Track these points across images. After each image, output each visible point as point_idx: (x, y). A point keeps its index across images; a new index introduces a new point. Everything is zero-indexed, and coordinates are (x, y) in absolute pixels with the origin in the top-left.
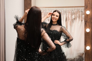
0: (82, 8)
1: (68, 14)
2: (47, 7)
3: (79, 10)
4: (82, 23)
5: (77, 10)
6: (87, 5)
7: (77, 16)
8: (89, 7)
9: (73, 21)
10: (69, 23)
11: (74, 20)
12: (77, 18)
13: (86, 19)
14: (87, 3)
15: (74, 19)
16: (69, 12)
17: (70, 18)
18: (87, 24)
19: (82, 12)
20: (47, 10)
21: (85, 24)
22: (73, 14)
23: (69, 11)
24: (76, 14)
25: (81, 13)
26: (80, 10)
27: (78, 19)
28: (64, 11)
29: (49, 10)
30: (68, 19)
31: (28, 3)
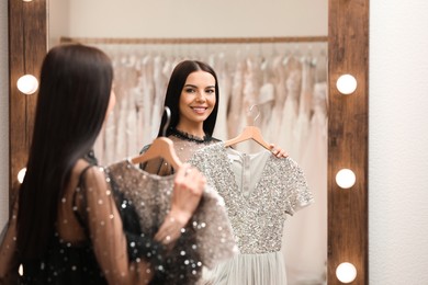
0: (310, 46)
1: (237, 76)
2: (128, 41)
3: (296, 58)
4: (310, 126)
5: (287, 55)
6: (341, 46)
7: (286, 91)
8: (353, 56)
9: (262, 116)
10: (244, 124)
11: (268, 107)
12: (285, 98)
13: (337, 118)
14: (340, 36)
15: (273, 103)
16: (245, 69)
17: (249, 98)
18: (343, 145)
19: (312, 66)
20: (128, 57)
21: (333, 145)
22: (265, 79)
23: (245, 62)
24: (282, 79)
25: (305, 73)
26: (303, 60)
27: (290, 104)
29: (139, 56)
30: (241, 104)
31: (28, 29)
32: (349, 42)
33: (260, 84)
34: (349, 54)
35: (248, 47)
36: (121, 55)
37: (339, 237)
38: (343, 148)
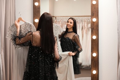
1: (84, 23)
2: (64, 17)
6: (93, 13)
10: (85, 31)
11: (90, 28)
13: (93, 26)
14: (93, 11)
16: (85, 21)
17: (86, 27)
22: (89, 23)
28: (80, 20)
29: (66, 19)
30: (84, 28)
32: (95, 12)
33: (88, 24)
34: (95, 14)
35: (86, 17)
36: (63, 19)
37: (93, 48)
38: (94, 32)
